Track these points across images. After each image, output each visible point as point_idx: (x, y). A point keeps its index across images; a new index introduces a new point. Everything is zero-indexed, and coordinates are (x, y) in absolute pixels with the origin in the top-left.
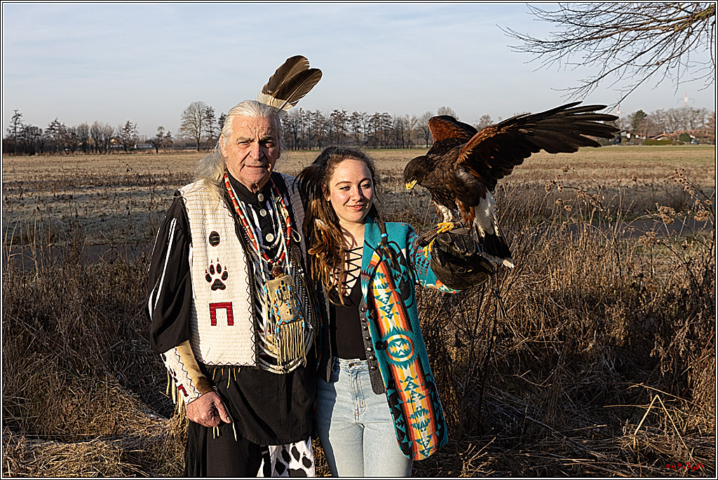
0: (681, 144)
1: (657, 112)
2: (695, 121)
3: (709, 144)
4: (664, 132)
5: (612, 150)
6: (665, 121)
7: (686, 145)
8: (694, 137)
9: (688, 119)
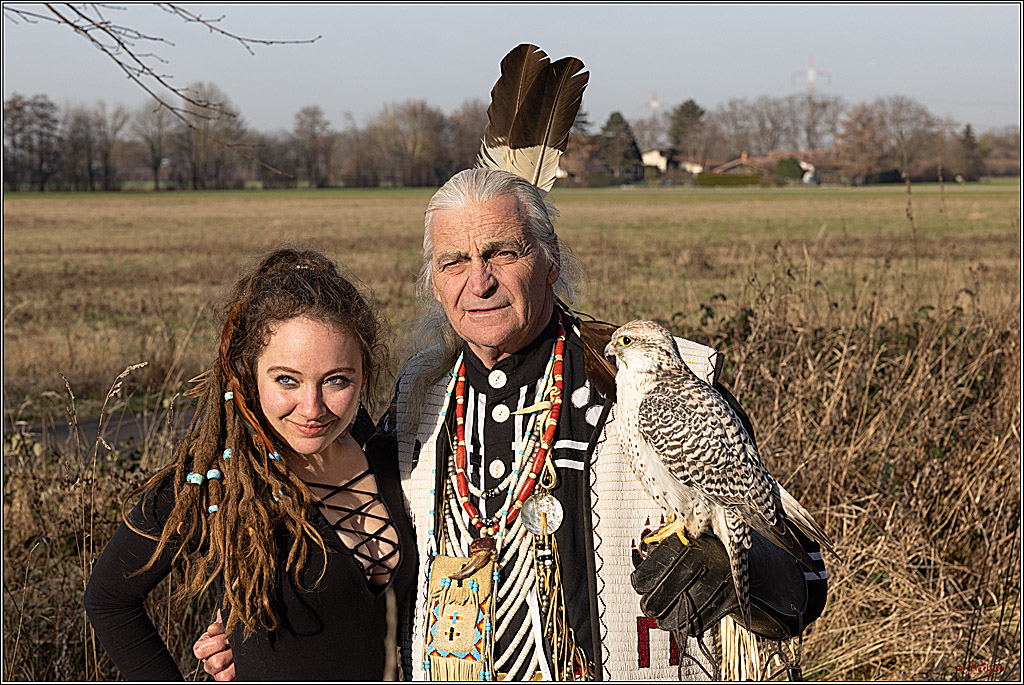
0: (780, 184)
1: (732, 104)
2: (818, 129)
3: (845, 184)
4: (744, 156)
5: (622, 200)
6: (749, 128)
7: (791, 188)
8: (811, 168)
9: (800, 122)
